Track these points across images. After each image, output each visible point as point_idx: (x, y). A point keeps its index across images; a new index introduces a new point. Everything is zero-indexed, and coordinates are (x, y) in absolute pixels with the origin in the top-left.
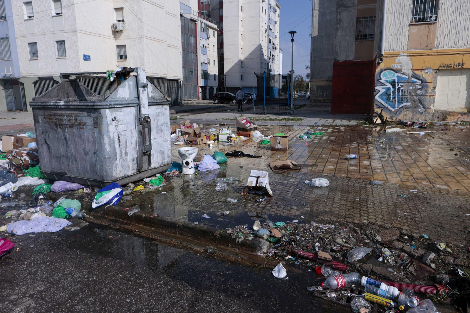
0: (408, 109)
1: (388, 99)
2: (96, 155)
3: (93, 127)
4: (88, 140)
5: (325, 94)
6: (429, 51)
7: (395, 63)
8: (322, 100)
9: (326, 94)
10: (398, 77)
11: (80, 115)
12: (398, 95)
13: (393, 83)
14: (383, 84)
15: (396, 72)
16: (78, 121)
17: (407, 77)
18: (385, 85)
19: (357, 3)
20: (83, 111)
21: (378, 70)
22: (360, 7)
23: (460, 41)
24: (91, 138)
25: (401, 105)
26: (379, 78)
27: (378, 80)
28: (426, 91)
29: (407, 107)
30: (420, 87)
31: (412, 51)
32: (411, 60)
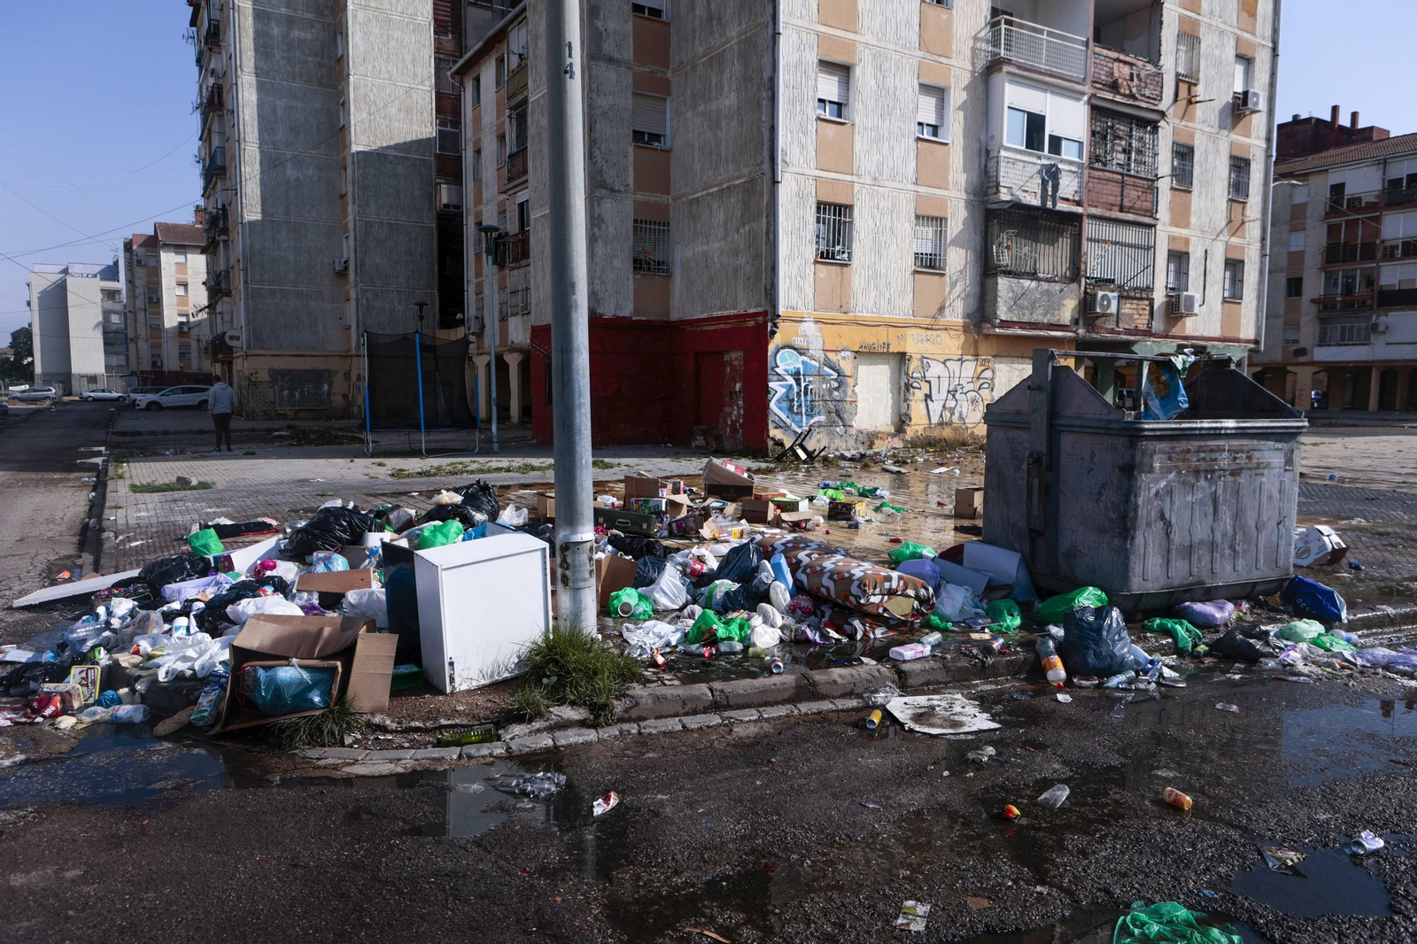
0: (822, 429)
1: (791, 409)
2: (1281, 526)
3: (1282, 470)
4: (1270, 498)
5: (297, 394)
6: (844, 317)
7: (797, 335)
8: (289, 413)
9: (302, 394)
10: (803, 363)
11: (1261, 447)
12: (806, 401)
13: (797, 376)
14: (781, 378)
15: (801, 354)
16: (1255, 461)
17: (817, 364)
18: (784, 380)
19: (632, 186)
20: (1267, 440)
21: (771, 348)
22: (639, 197)
23: (882, 302)
24: (1276, 494)
25: (812, 422)
26: (774, 365)
27: (772, 369)
28: (845, 392)
29: (820, 425)
30: (836, 385)
31: (822, 314)
32: (821, 330)
